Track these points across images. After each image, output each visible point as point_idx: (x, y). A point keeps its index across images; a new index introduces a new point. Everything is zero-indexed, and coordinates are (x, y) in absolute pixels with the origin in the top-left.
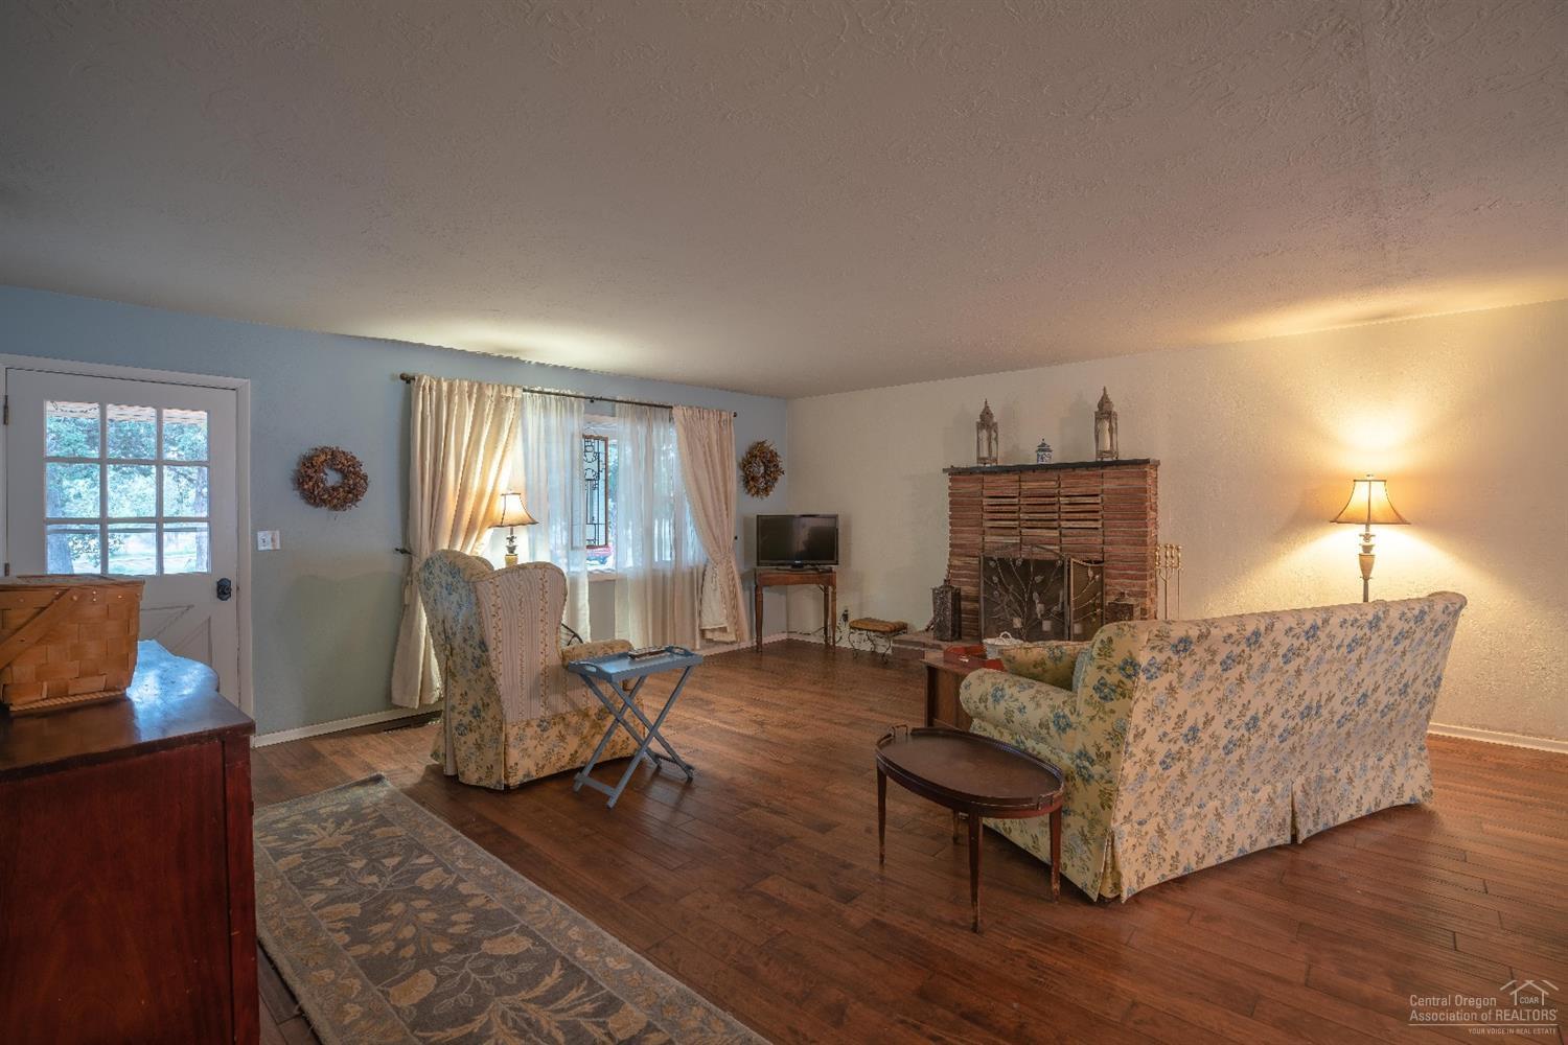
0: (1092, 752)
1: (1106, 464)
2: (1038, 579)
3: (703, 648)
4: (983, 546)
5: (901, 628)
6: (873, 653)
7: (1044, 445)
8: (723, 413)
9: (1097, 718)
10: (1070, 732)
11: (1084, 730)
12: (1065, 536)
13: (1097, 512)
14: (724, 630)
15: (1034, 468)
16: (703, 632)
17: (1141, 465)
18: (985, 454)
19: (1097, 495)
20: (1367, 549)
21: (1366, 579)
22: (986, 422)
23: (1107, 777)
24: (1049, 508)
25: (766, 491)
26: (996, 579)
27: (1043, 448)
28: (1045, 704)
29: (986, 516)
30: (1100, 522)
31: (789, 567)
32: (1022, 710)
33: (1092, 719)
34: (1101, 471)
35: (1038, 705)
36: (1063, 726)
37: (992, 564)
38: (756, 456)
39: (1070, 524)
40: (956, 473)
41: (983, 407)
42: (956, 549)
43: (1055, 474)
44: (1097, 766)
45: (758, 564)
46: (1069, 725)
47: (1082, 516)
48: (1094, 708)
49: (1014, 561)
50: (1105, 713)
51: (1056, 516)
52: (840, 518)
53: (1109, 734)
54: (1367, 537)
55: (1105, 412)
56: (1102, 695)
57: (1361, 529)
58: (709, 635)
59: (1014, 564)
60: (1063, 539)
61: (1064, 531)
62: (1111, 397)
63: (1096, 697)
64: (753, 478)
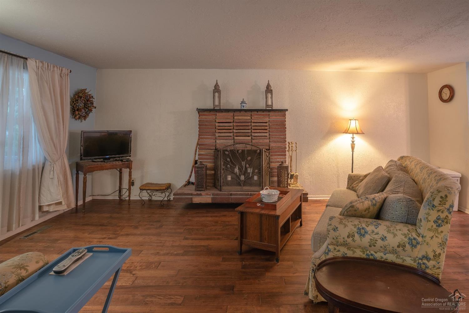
0: (431, 255)
1: (269, 110)
2: (249, 158)
3: (40, 217)
4: (216, 145)
5: (169, 187)
6: (150, 200)
7: (243, 101)
8: (64, 69)
9: (435, 237)
10: (419, 246)
11: (427, 244)
12: (254, 139)
13: (267, 129)
14: (60, 203)
15: (240, 111)
16: (40, 207)
17: (283, 112)
18: (217, 103)
19: (266, 123)
20: (353, 142)
21: (353, 152)
22: (217, 89)
23: (437, 266)
24: (247, 128)
25: (85, 118)
26: (228, 159)
27: (243, 102)
28: (399, 233)
29: (217, 131)
30: (268, 134)
31: (102, 160)
32: (384, 239)
33: (432, 238)
34: (268, 113)
35: (395, 235)
36: (414, 244)
37: (227, 153)
38: (81, 97)
39: (256, 134)
40: (201, 111)
41: (215, 84)
42: (200, 145)
43: (249, 113)
44: (431, 262)
45: (81, 159)
46: (418, 243)
47: (261, 131)
48: (433, 232)
49: (238, 151)
50: (438, 233)
51: (250, 131)
52: (132, 132)
53: (440, 244)
54: (353, 138)
55: (269, 90)
56: (438, 225)
57: (351, 135)
58: (45, 209)
59: (238, 152)
60: (253, 141)
61: (253, 137)
62: (271, 84)
63: (435, 226)
64: (78, 110)
